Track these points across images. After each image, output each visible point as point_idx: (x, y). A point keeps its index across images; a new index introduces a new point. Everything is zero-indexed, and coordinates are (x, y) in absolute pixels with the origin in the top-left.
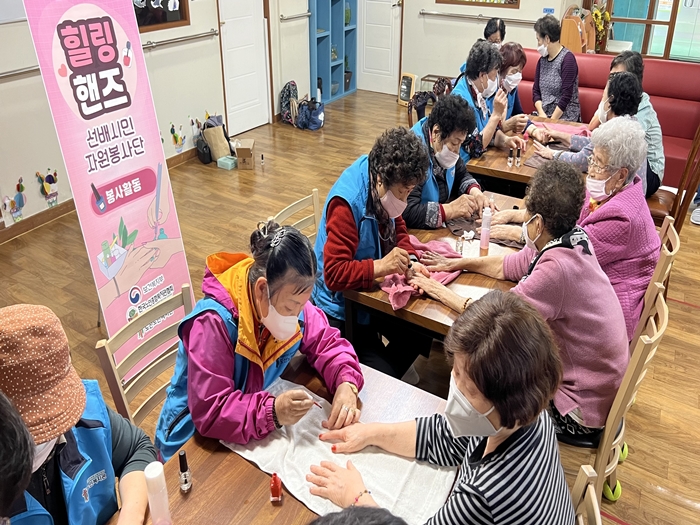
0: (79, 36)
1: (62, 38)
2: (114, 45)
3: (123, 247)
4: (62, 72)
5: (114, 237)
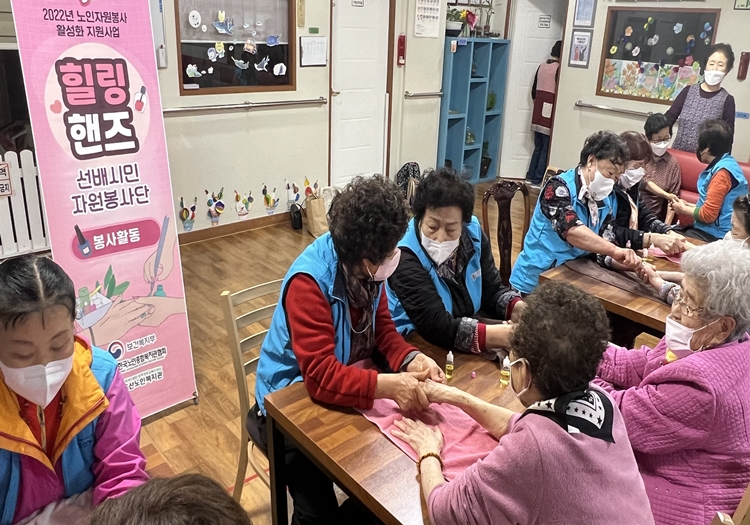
0: (82, 74)
2: (126, 88)
3: (108, 297)
4: (55, 108)
5: (97, 285)
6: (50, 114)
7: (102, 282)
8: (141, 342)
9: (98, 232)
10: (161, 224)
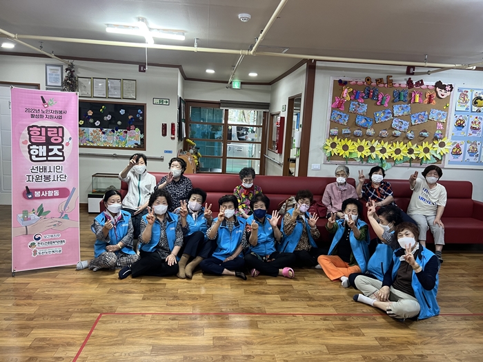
0: (40, 131)
1: (29, 131)
2: (62, 137)
3: (38, 216)
4: (24, 143)
5: (33, 210)
6: (21, 145)
7: (36, 210)
8: (52, 236)
9: (37, 190)
10: (71, 190)
